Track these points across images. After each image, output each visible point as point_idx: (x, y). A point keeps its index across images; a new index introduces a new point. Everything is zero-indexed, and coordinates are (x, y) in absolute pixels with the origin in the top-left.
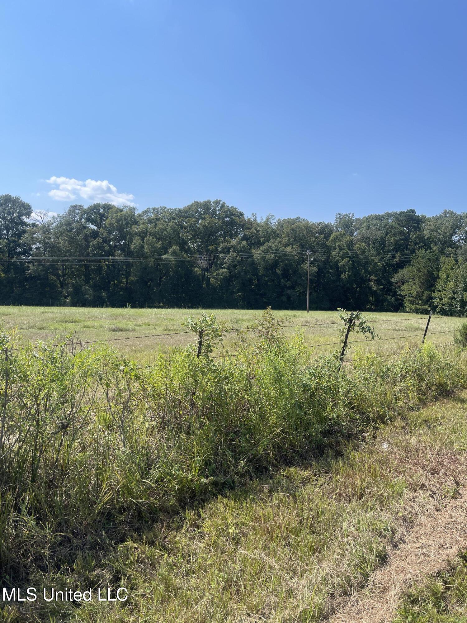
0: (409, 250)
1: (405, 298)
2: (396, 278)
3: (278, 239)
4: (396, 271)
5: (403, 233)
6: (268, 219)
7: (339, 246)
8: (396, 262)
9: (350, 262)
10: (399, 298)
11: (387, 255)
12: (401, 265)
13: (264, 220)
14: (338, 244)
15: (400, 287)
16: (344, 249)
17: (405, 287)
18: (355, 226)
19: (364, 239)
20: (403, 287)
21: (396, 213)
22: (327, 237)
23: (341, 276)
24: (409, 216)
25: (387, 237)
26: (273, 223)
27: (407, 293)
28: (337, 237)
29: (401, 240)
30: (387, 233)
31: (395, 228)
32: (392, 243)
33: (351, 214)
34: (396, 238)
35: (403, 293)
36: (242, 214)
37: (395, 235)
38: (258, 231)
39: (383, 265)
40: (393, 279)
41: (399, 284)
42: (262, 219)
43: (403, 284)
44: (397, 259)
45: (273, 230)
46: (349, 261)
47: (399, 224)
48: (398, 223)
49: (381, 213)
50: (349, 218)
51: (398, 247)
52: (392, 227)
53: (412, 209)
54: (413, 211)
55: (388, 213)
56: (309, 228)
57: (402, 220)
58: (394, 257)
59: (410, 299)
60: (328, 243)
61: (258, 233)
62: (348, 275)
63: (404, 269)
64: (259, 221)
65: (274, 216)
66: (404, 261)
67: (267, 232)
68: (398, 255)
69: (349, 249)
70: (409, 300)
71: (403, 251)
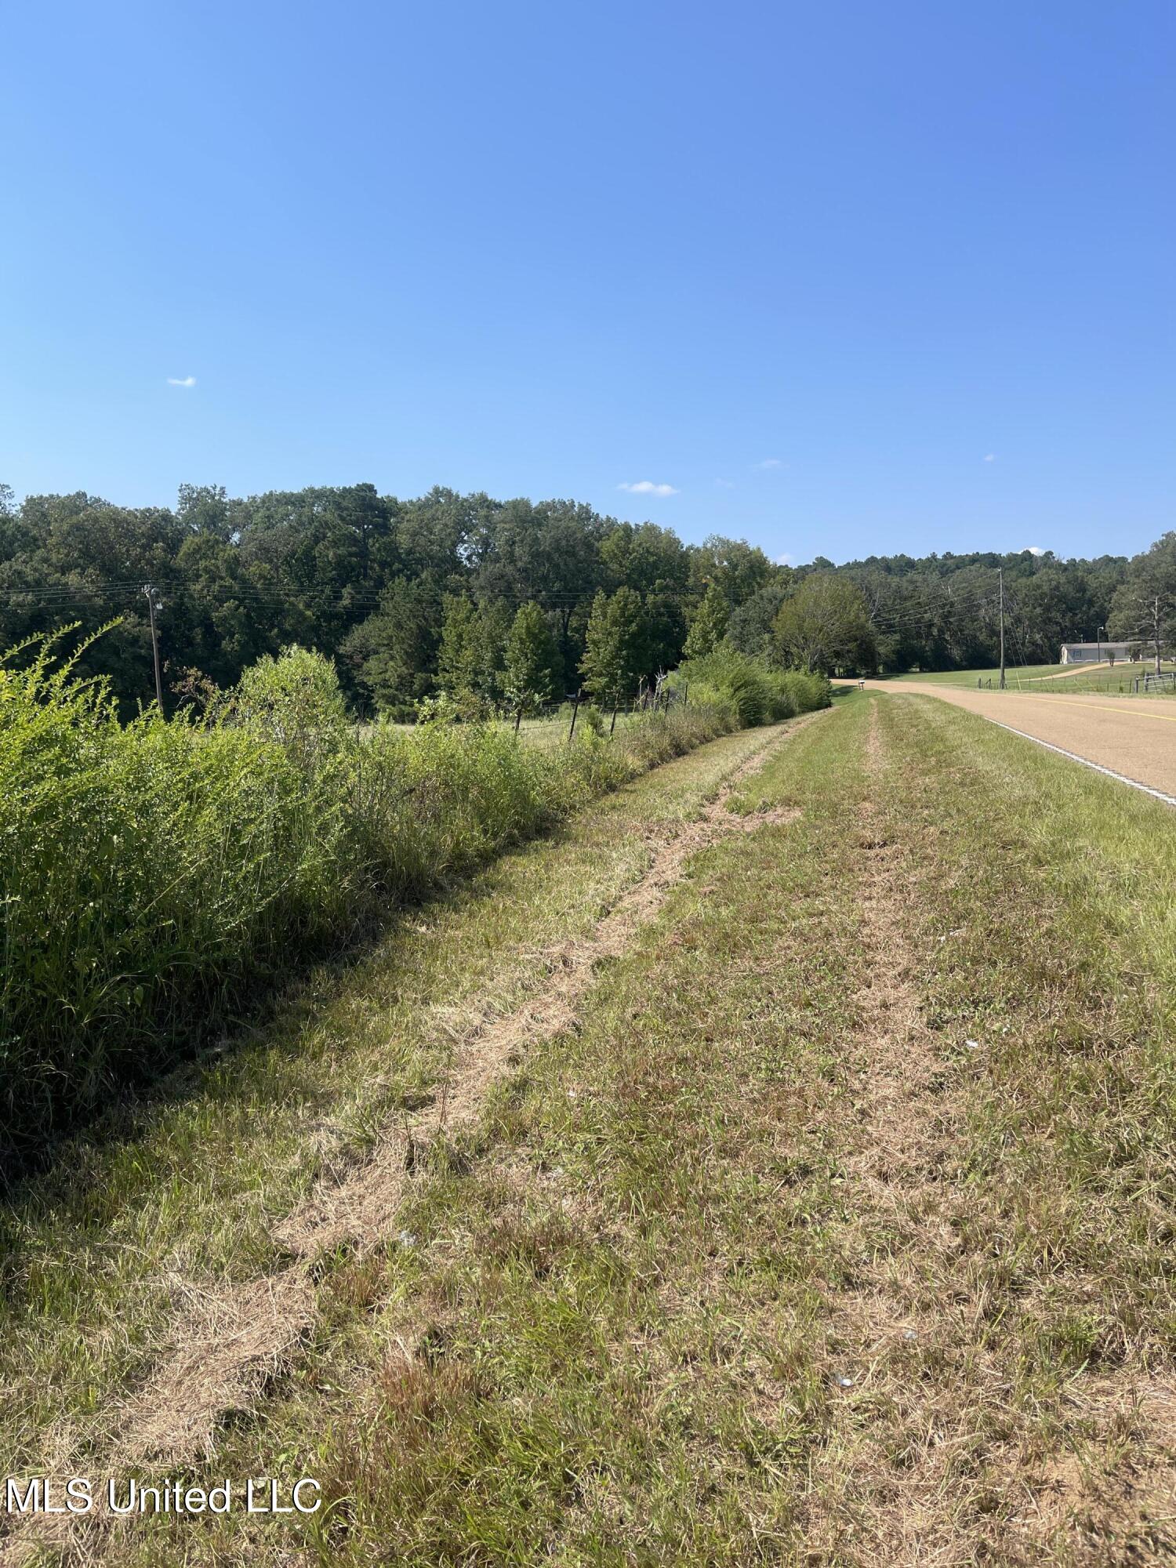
0: (371, 579)
1: (373, 691)
2: (348, 644)
3: (39, 553)
4: (346, 629)
5: (352, 540)
7: (206, 570)
8: (345, 608)
9: (241, 609)
10: (361, 691)
11: (323, 590)
12: (358, 614)
14: (203, 564)
15: (359, 666)
16: (222, 578)
17: (372, 664)
18: (232, 518)
19: (265, 552)
20: (366, 666)
21: (332, 491)
22: (173, 547)
23: (219, 645)
24: (364, 499)
25: (317, 548)
26: (15, 507)
27: (379, 679)
28: (200, 548)
29: (351, 555)
30: (317, 539)
31: (335, 527)
32: (330, 562)
34: (339, 552)
35: (370, 681)
37: (335, 544)
39: (318, 618)
40: (342, 647)
41: (357, 659)
43: (365, 658)
44: (346, 602)
45: (15, 526)
46: (237, 608)
47: (342, 519)
48: (338, 515)
49: (297, 489)
50: (213, 497)
51: (346, 573)
52: (326, 525)
53: (369, 482)
54: (370, 488)
55: (312, 490)
56: (122, 523)
57: (347, 509)
58: (338, 596)
59: (386, 691)
60: (179, 561)
62: (239, 641)
63: (366, 622)
65: (8, 487)
66: (362, 607)
68: (347, 591)
69: (234, 579)
70: (384, 696)
71: (358, 581)
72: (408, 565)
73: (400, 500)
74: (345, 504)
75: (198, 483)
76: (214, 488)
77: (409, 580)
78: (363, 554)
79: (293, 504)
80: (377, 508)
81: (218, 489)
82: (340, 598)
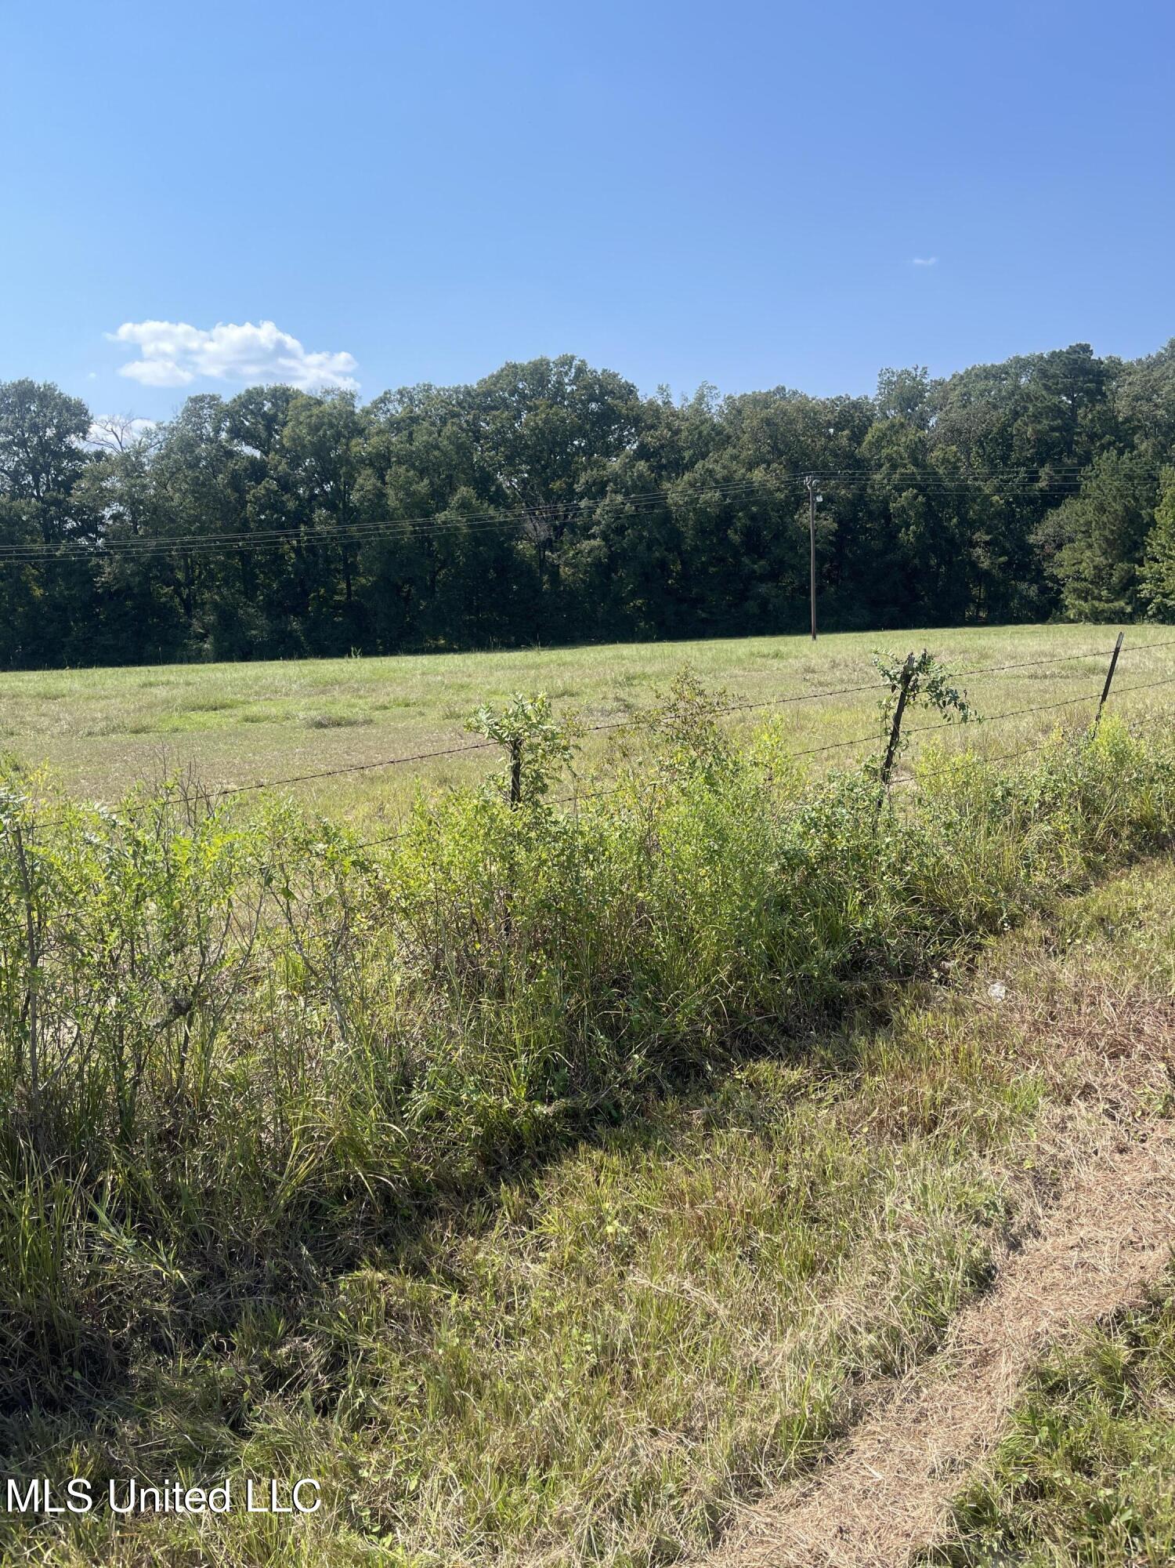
0: (1076, 455)
1: (1064, 585)
2: (1040, 533)
3: (730, 451)
4: (1039, 516)
5: (1057, 411)
6: (700, 398)
7: (890, 458)
8: (1041, 490)
9: (920, 498)
10: (1050, 585)
11: (1017, 473)
12: (1052, 499)
13: (692, 400)
14: (885, 452)
15: (1051, 556)
16: (904, 466)
17: (1065, 554)
18: (931, 400)
19: (954, 433)
20: (1058, 556)
21: (1041, 358)
22: (857, 437)
23: (896, 537)
24: (1075, 361)
25: (1016, 425)
26: (716, 406)
27: (1070, 571)
28: (885, 435)
29: (1053, 429)
30: (1016, 415)
31: (1037, 399)
32: (1029, 441)
33: (919, 370)
34: (1039, 427)
35: (1060, 573)
36: (630, 390)
37: (1036, 418)
38: (677, 432)
39: (1008, 503)
40: (1033, 536)
41: (1048, 549)
42: (686, 400)
43: (1059, 547)
44: (1042, 484)
45: (714, 427)
46: (916, 497)
47: (1047, 388)
48: (1044, 385)
49: (1000, 361)
50: (914, 379)
51: (1046, 451)
52: (1028, 397)
53: (1084, 343)
54: (1086, 349)
55: (1018, 360)
56: (810, 414)
57: (1054, 376)
58: (1034, 478)
59: (1077, 585)
60: (863, 450)
61: (676, 438)
62: (914, 533)
63: (1063, 507)
64: (677, 404)
65: (715, 388)
66: (1061, 488)
67: (700, 433)
68: (1045, 471)
69: (916, 465)
70: (1075, 590)
71: (1060, 460)
72: (1123, 436)
73: (1124, 361)
74: (1052, 370)
75: (901, 366)
76: (916, 369)
77: (1121, 453)
78: (1070, 427)
79: (994, 377)
80: (1090, 372)
82: (1037, 479)
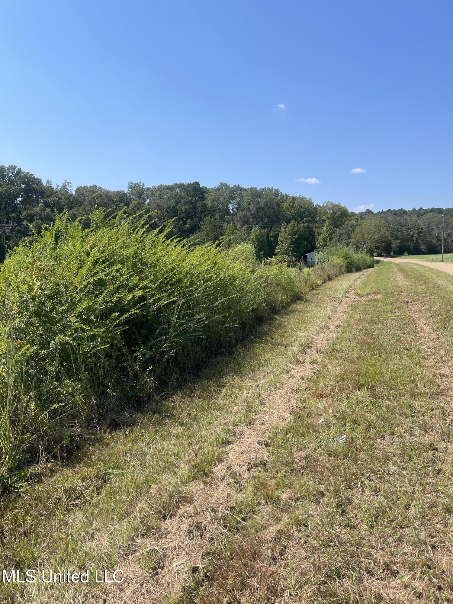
0: (197, 217)
4: (187, 236)
5: (191, 203)
6: (64, 186)
8: (188, 228)
11: (179, 222)
12: (191, 231)
18: (147, 194)
21: (184, 184)
24: (195, 187)
25: (178, 206)
26: (72, 191)
28: (136, 206)
29: (190, 208)
30: (178, 203)
31: (185, 198)
32: (182, 211)
34: (186, 207)
36: (39, 181)
37: (185, 204)
38: (60, 199)
42: (58, 186)
44: (188, 226)
45: (74, 198)
47: (187, 195)
49: (170, 184)
50: (140, 186)
51: (188, 215)
52: (181, 197)
53: (197, 181)
54: (198, 183)
55: (176, 184)
63: (195, 234)
64: (54, 186)
65: (70, 183)
66: (194, 228)
67: (70, 200)
68: (189, 222)
71: (193, 218)
72: (211, 212)
73: (208, 188)
74: (188, 190)
75: (135, 182)
76: (140, 183)
77: (211, 218)
78: (195, 208)
79: (169, 189)
80: (200, 191)
81: (142, 183)
82: (186, 224)
